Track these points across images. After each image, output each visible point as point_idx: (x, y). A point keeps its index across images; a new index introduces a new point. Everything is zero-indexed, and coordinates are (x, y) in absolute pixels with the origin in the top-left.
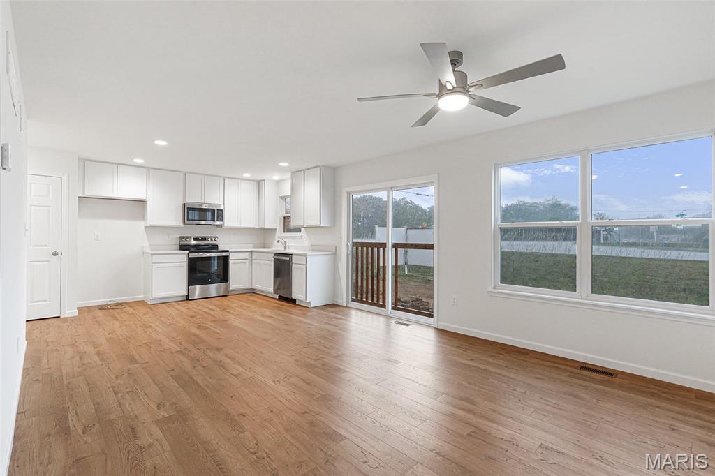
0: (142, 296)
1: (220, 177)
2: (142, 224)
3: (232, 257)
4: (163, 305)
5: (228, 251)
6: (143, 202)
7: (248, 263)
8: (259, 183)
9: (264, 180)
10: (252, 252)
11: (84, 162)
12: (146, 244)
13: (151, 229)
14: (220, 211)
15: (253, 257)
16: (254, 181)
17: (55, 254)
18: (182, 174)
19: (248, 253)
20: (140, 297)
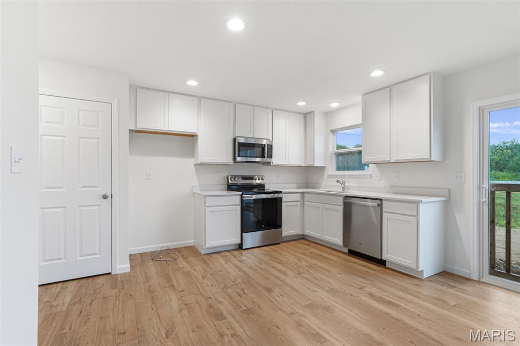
0: (193, 241)
1: (268, 108)
2: (191, 162)
3: (285, 198)
4: (216, 255)
5: (280, 192)
6: (193, 136)
7: (299, 206)
8: (307, 116)
9: (313, 112)
10: (303, 193)
11: (136, 89)
12: (196, 183)
13: (202, 166)
14: (270, 147)
15: (306, 199)
16: (301, 113)
17: (105, 197)
18: (232, 105)
19: (300, 194)
20: (190, 242)
